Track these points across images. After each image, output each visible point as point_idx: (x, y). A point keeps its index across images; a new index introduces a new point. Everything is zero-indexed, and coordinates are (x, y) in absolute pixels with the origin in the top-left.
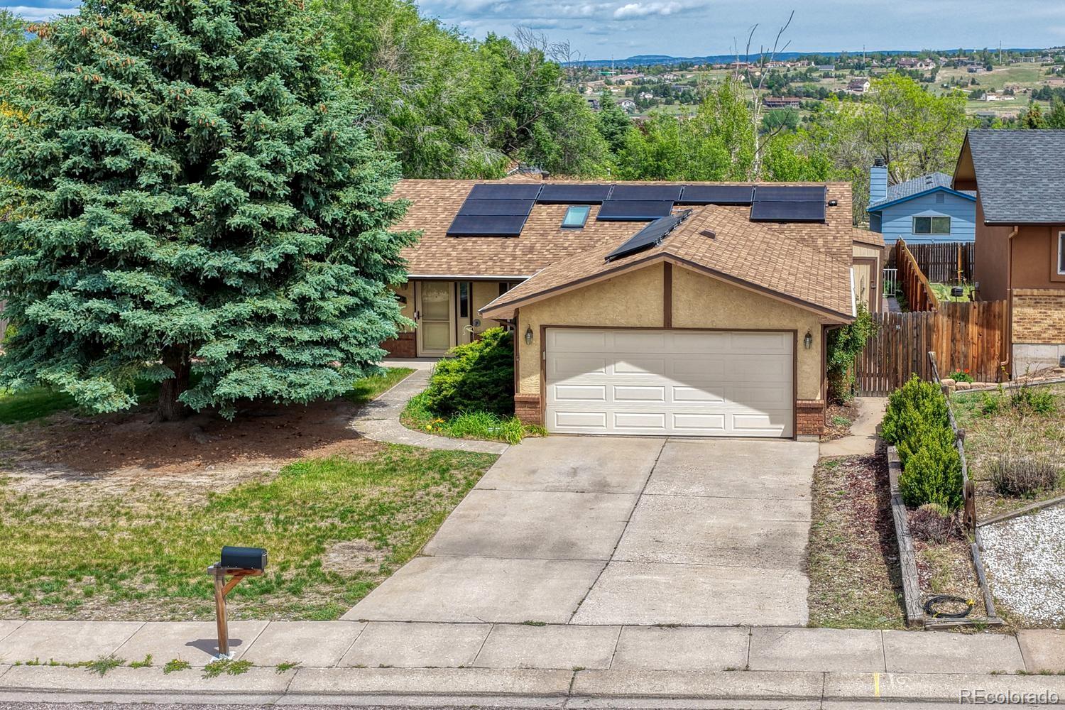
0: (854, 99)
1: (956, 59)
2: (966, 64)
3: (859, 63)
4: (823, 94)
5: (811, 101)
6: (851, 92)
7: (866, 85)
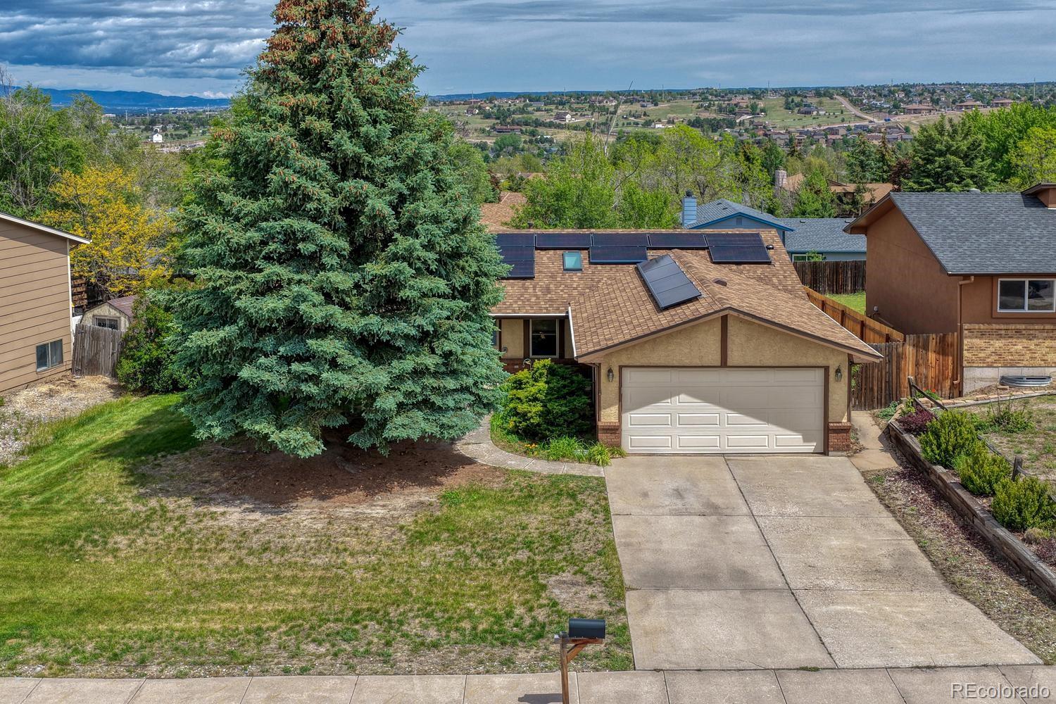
1: (631, 97)
2: (639, 101)
3: (560, 100)
4: (537, 124)
5: (529, 128)
6: (558, 121)
7: (568, 117)
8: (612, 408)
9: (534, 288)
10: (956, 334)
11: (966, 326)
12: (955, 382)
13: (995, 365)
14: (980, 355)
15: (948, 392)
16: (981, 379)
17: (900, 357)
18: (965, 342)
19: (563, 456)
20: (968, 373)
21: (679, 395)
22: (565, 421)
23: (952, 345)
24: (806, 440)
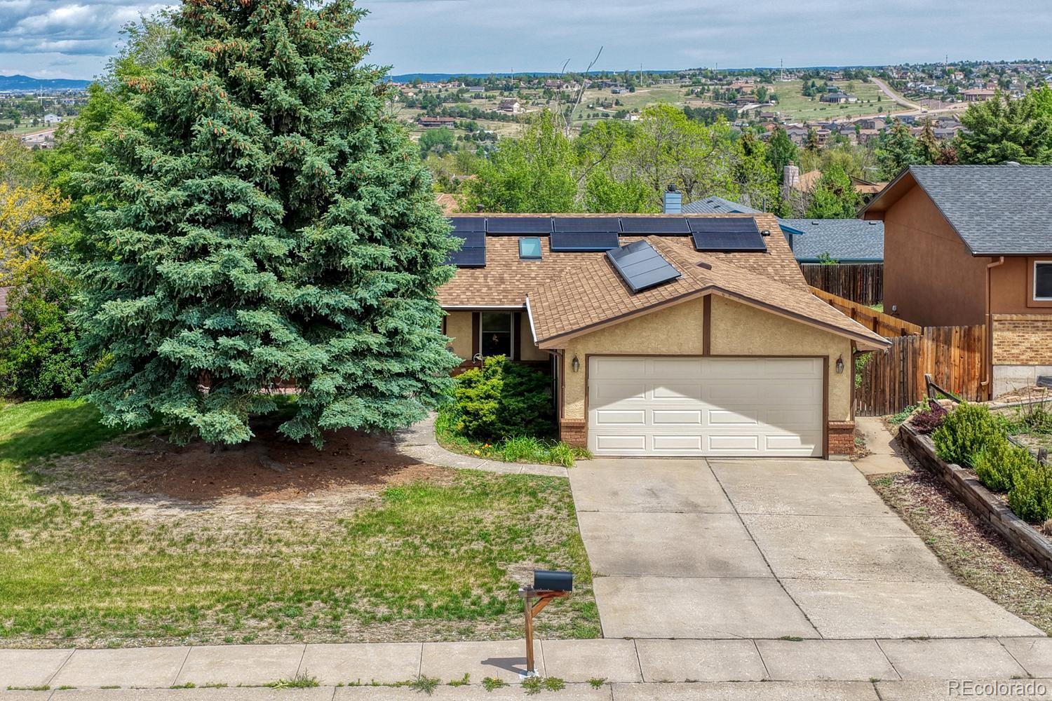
0: (504, 118)
1: (599, 80)
2: (609, 86)
3: (508, 84)
4: (476, 115)
5: (466, 121)
6: (503, 112)
7: (516, 106)
8: (577, 403)
9: (486, 277)
10: (984, 326)
11: (996, 317)
12: (983, 383)
13: (1031, 363)
14: (1013, 351)
15: (974, 395)
16: (1015, 380)
17: (916, 353)
18: (995, 335)
19: (521, 457)
20: (998, 373)
21: (654, 389)
22: (523, 419)
23: (979, 340)
24: (804, 442)
